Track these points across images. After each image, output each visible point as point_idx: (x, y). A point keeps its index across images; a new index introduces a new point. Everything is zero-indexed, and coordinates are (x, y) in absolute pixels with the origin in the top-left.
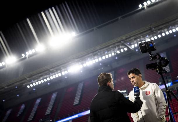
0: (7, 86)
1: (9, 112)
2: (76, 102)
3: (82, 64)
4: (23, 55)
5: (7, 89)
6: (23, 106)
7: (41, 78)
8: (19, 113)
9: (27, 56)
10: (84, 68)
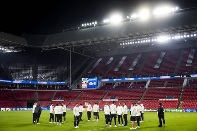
0: (109, 40)
1: (99, 60)
2: (157, 66)
3: (172, 36)
4: (128, 17)
5: (109, 42)
6: (111, 59)
7: (133, 40)
8: (108, 63)
9: (131, 19)
10: (172, 40)
